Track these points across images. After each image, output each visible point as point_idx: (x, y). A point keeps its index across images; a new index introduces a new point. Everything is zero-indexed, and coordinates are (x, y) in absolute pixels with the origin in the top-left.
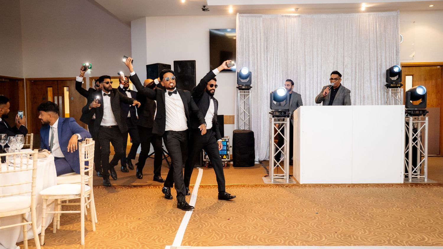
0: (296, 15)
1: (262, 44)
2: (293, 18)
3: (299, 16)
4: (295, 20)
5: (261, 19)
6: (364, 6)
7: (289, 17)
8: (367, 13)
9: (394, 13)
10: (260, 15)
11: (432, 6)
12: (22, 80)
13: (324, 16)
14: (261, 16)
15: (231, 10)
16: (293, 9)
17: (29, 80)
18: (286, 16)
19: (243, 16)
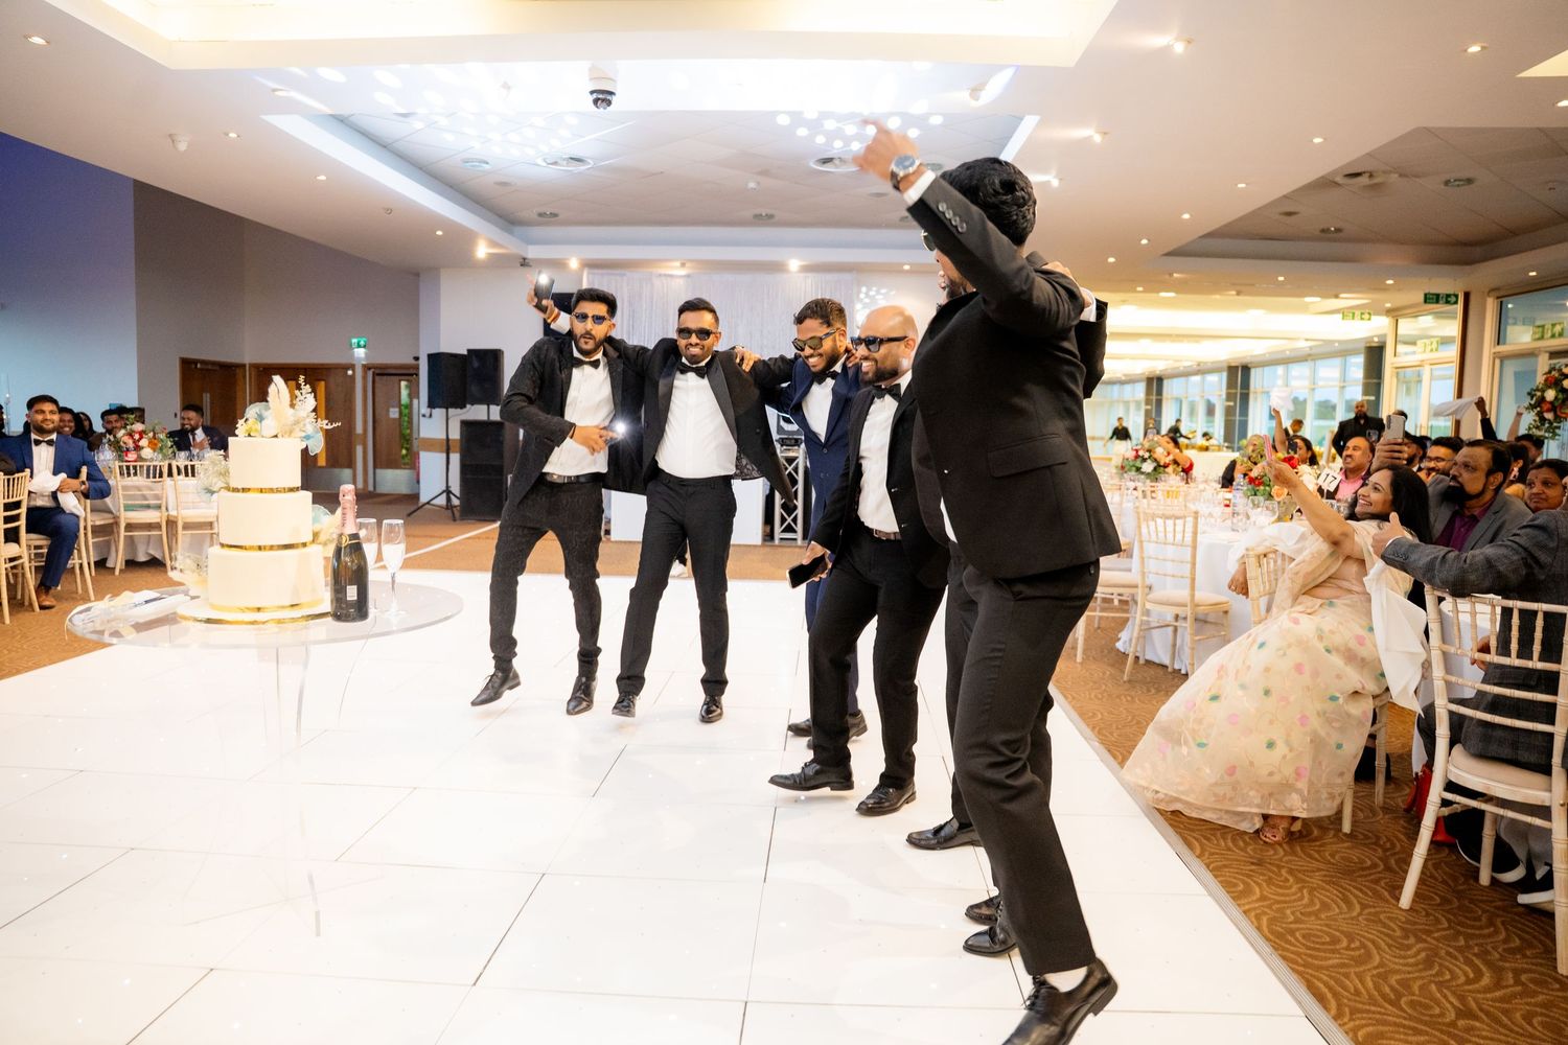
0: (683, 272)
1: (625, 322)
2: (678, 280)
3: (688, 276)
4: (681, 282)
5: (625, 278)
6: (794, 264)
7: (671, 276)
8: (802, 275)
9: (847, 277)
10: (623, 271)
11: (907, 267)
12: (243, 366)
13: (729, 277)
14: (624, 275)
15: (574, 264)
16: (678, 264)
17: (255, 366)
18: (665, 275)
19: (594, 274)
